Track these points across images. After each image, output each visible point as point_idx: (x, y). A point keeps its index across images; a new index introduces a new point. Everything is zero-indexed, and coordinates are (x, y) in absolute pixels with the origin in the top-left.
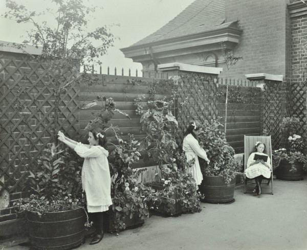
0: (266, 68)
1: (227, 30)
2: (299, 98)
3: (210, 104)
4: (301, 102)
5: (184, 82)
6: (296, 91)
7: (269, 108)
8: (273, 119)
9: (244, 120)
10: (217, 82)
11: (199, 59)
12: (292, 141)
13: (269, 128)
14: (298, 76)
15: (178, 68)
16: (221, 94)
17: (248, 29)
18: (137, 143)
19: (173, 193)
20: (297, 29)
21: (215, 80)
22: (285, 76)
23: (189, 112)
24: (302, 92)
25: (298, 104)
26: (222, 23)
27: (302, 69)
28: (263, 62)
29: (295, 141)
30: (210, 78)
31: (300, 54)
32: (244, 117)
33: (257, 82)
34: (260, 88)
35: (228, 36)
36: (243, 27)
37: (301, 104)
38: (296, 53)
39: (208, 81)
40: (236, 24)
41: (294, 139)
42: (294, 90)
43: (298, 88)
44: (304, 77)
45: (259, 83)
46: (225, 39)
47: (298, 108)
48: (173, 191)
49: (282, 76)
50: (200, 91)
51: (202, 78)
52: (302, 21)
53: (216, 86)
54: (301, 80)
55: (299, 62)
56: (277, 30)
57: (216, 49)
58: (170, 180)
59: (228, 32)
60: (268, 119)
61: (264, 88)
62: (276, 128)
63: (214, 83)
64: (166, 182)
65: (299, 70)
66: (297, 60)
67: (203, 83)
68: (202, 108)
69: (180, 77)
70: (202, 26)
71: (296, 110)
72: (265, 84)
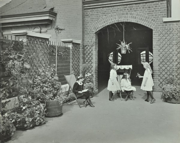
0: (71, 36)
1: (49, 12)
2: (90, 53)
3: (45, 57)
4: (90, 55)
5: (30, 43)
6: (87, 49)
7: (74, 59)
8: (77, 65)
9: (62, 66)
10: (49, 43)
11: (29, 29)
12: (87, 76)
13: (74, 70)
14: (89, 41)
15: (26, 34)
16: (50, 51)
17: (60, 13)
18: (6, 84)
19: (30, 114)
20: (88, 15)
21: (47, 42)
22: (82, 41)
23: (33, 62)
24: (90, 50)
25: (89, 56)
26: (44, 8)
27: (90, 37)
28: (69, 32)
29: (89, 77)
30: (44, 41)
31: (90, 29)
32: (62, 64)
33: (68, 44)
34: (70, 47)
35: (49, 16)
36: (57, 11)
37: (90, 56)
38: (87, 28)
39: (43, 43)
40: (52, 9)
41: (88, 76)
42: (86, 49)
43: (89, 48)
44: (91, 42)
45: (69, 44)
46: (47, 18)
47: (89, 58)
48: (29, 113)
49: (80, 41)
50: (39, 48)
51: (40, 40)
52: (90, 11)
53: (48, 46)
54: (90, 43)
55: (89, 34)
56: (78, 15)
57: (40, 23)
58: (26, 106)
59: (49, 14)
60: (74, 65)
61: (72, 47)
62: (78, 70)
63: (47, 44)
64: (24, 108)
65: (89, 38)
66: (88, 32)
67: (41, 44)
68: (41, 59)
69: (27, 40)
70: (31, 9)
71: (88, 60)
72: (72, 45)
